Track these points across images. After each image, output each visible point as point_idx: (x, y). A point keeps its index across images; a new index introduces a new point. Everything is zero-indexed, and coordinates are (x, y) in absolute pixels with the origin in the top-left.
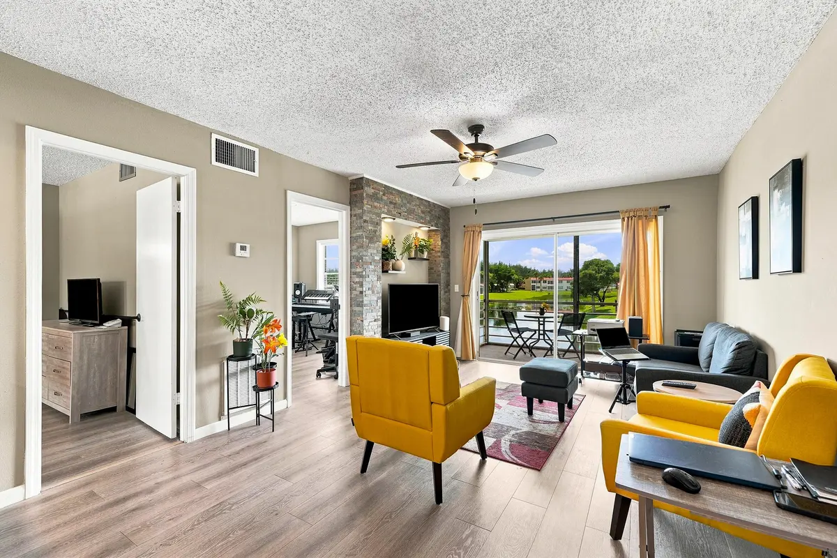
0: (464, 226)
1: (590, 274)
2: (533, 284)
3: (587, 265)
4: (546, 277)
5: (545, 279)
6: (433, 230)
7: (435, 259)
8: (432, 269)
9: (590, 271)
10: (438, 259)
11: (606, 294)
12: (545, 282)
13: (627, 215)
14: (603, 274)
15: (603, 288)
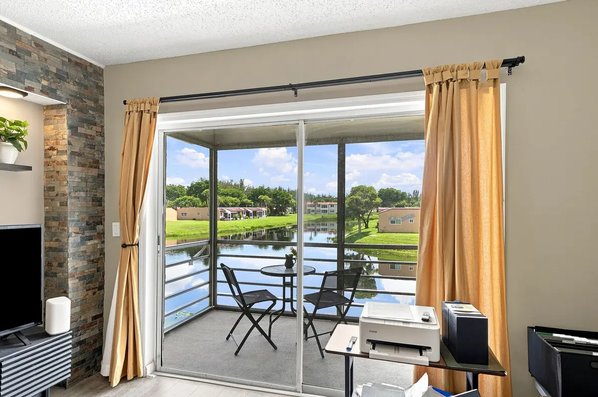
0: (125, 103)
1: (357, 200)
2: (309, 208)
3: (355, 191)
4: (320, 202)
5: (318, 203)
6: (52, 107)
7: (58, 168)
8: (52, 189)
9: (357, 197)
10: (64, 169)
11: (370, 217)
12: (319, 206)
13: (438, 78)
14: (367, 199)
15: (367, 212)
